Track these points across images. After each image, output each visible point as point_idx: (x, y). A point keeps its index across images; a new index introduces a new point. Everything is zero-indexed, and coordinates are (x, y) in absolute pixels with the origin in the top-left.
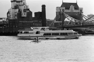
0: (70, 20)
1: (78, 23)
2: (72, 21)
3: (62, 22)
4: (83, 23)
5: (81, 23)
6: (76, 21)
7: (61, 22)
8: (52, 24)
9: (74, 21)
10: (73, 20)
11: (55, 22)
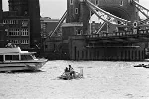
0: (105, 21)
1: (126, 29)
2: (109, 23)
3: (82, 25)
4: (138, 29)
5: (132, 29)
6: (119, 23)
7: (79, 25)
8: (58, 30)
9: (114, 23)
10: (113, 21)
11: (65, 24)
